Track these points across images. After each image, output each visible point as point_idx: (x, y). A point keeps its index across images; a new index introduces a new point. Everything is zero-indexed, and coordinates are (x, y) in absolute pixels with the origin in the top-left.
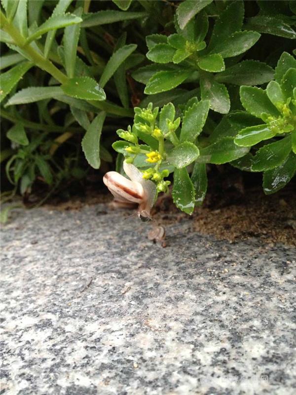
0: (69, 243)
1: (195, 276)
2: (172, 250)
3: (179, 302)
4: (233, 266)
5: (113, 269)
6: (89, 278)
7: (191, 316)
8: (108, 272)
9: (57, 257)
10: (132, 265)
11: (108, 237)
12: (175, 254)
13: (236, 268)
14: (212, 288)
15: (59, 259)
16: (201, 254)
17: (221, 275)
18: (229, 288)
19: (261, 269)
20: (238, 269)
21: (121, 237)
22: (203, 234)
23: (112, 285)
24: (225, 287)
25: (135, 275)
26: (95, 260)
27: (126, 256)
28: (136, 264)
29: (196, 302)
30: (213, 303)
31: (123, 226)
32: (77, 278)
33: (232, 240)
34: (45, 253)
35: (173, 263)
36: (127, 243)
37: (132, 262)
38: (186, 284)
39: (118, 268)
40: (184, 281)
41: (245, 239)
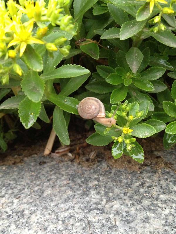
0: (43, 192)
1: (142, 201)
2: (114, 185)
3: (149, 221)
4: (154, 189)
5: (92, 207)
6: (83, 218)
7: (163, 228)
8: (91, 210)
9: (46, 206)
10: (100, 201)
11: (65, 182)
12: (118, 188)
13: (156, 190)
14: (157, 206)
15: (49, 207)
16: (131, 185)
17: (154, 196)
18: (165, 204)
19: (168, 188)
20: (158, 191)
21: (73, 181)
22: (119, 169)
23: (103, 220)
24: (162, 204)
25: (109, 209)
26: (74, 203)
27: (90, 195)
28: (102, 200)
29: (158, 218)
30: (166, 217)
31: (67, 171)
32: (76, 220)
33: (139, 171)
34: (33, 204)
35: (122, 194)
36: (81, 184)
37: (98, 199)
38: (142, 207)
39: (94, 206)
40: (139, 206)
41: (144, 169)
